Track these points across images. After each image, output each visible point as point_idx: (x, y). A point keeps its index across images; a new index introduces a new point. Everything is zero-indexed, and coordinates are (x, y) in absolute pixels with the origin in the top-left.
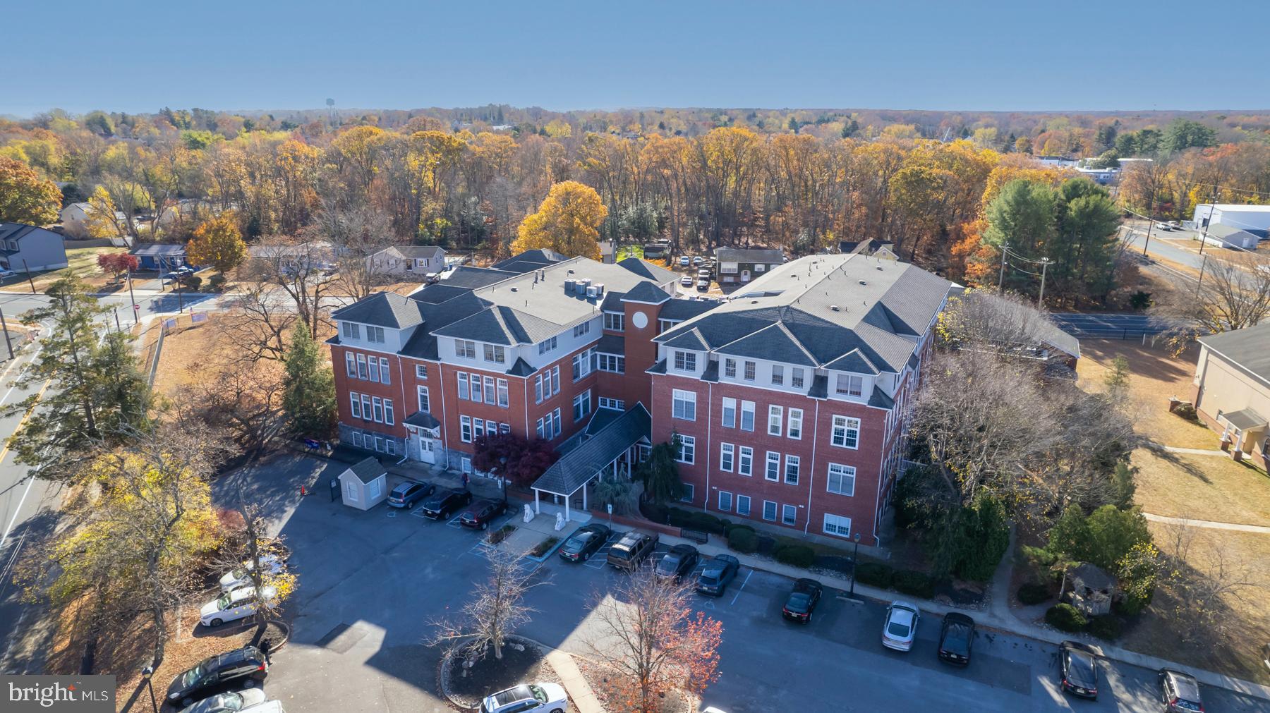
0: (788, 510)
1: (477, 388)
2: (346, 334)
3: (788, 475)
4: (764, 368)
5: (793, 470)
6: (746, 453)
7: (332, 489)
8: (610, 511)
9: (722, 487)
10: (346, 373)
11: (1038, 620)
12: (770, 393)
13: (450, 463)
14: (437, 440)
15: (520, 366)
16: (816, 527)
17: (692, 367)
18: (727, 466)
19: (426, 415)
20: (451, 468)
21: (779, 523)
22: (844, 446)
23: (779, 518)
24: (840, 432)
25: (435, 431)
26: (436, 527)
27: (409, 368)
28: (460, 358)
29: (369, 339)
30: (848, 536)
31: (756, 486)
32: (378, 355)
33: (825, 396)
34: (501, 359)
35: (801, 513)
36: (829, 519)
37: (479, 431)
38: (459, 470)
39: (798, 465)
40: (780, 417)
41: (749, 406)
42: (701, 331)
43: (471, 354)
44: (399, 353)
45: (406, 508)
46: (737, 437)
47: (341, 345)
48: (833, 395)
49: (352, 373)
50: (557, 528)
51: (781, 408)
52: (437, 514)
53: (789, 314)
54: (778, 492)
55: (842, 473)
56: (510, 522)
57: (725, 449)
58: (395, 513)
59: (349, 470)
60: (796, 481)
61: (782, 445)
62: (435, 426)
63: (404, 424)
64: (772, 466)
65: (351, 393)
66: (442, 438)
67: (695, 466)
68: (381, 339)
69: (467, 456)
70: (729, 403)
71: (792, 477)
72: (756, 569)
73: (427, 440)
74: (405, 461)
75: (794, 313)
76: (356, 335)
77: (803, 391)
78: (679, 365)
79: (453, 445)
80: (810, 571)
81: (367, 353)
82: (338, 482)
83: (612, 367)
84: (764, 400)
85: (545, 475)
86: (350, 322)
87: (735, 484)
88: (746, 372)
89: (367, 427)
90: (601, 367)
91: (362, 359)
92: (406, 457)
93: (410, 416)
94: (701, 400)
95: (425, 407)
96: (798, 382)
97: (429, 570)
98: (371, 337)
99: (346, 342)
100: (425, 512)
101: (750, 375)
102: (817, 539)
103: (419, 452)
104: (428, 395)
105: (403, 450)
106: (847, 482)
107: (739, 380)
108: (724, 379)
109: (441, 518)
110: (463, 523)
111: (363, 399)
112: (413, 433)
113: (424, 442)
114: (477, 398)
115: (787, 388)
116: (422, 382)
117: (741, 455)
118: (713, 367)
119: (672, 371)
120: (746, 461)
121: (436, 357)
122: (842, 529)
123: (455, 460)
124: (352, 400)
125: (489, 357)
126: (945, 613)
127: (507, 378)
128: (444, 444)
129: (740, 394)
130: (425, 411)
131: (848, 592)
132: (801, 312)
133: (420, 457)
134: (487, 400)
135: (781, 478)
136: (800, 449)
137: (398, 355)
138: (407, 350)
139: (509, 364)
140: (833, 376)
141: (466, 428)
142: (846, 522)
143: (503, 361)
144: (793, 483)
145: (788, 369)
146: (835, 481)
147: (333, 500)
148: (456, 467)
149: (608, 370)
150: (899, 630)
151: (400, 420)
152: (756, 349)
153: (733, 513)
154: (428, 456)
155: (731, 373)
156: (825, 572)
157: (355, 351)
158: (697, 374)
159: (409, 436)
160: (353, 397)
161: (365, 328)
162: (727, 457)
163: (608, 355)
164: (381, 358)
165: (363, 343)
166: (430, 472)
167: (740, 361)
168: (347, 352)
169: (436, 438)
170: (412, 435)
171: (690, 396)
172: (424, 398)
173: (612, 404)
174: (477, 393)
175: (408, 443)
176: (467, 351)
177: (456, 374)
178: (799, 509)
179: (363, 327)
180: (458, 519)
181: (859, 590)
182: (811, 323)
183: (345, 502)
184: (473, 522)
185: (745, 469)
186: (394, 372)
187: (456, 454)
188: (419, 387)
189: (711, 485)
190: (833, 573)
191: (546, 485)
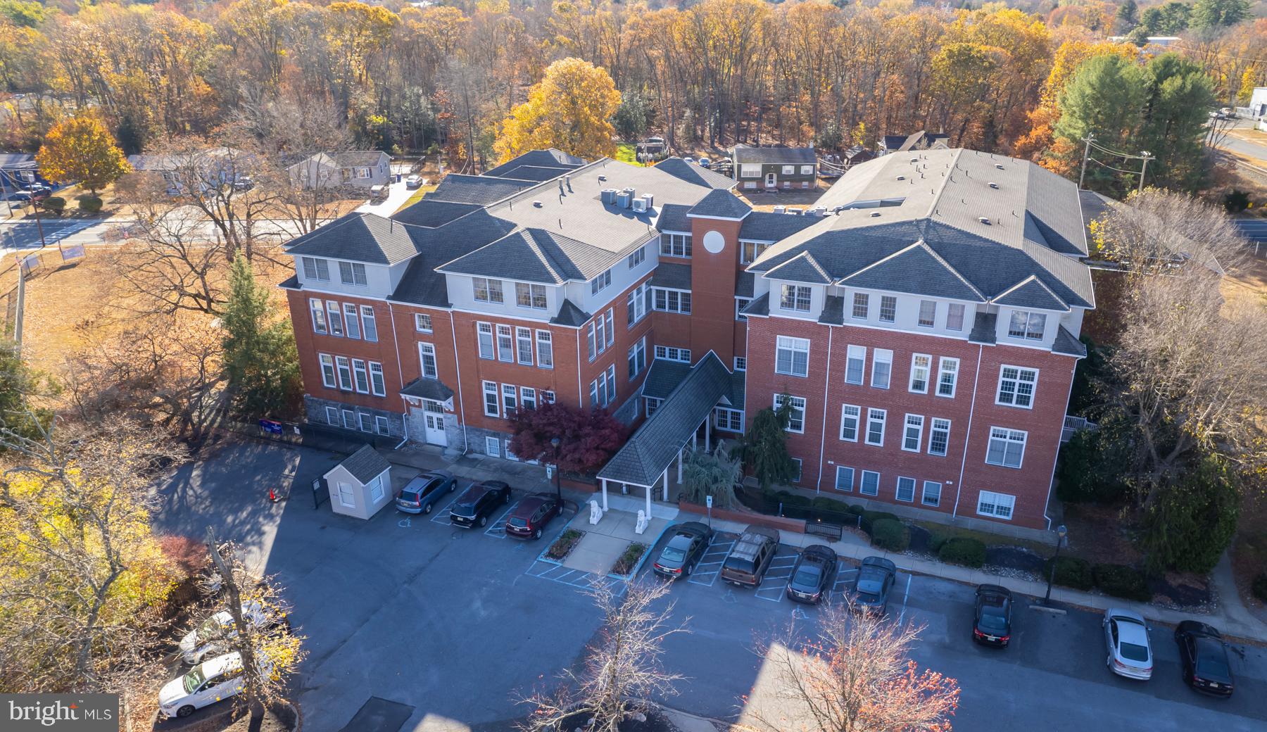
0: (932, 487)
1: (506, 344)
2: (309, 273)
3: (933, 444)
4: (909, 305)
5: (939, 437)
6: (878, 417)
7: (315, 492)
8: (709, 505)
9: (840, 460)
10: (312, 328)
12: (915, 337)
13: (469, 444)
14: (449, 415)
15: (569, 312)
16: (968, 508)
17: (805, 304)
18: (849, 434)
19: (432, 383)
20: (471, 451)
21: (917, 504)
22: (1014, 404)
23: (918, 497)
24: (1008, 386)
25: (447, 404)
26: (471, 538)
27: (406, 320)
28: (480, 303)
29: (343, 281)
30: (1009, 518)
31: (889, 459)
32: (358, 302)
33: (993, 341)
34: (541, 302)
35: (949, 492)
36: (985, 497)
37: (510, 401)
38: (482, 453)
39: (948, 431)
40: (927, 369)
41: (884, 356)
42: (814, 256)
43: (497, 296)
44: (389, 298)
45: (424, 513)
46: (864, 396)
47: (302, 289)
48: (1003, 338)
49: (320, 327)
50: (639, 530)
51: (930, 357)
52: (471, 521)
53: (931, 231)
54: (920, 466)
55: (1007, 440)
56: (575, 525)
57: (849, 413)
58: (408, 521)
59: (340, 466)
60: (943, 450)
61: (928, 406)
62: (447, 397)
63: (403, 396)
64: (913, 433)
65: (320, 355)
66: (457, 411)
67: (805, 435)
68: (362, 280)
69: (494, 435)
70: (856, 352)
71: (938, 446)
72: (914, 573)
73: (435, 415)
74: (405, 445)
75: (939, 229)
76: (324, 275)
77: (963, 335)
78: (788, 304)
79: (473, 420)
80: (984, 572)
81: (341, 300)
82: (324, 484)
83: (673, 306)
84: (905, 346)
85: (616, 459)
86: (314, 257)
87: (860, 456)
88: (882, 311)
89: (347, 399)
90: (658, 306)
91: (333, 307)
92: (406, 438)
93: (410, 384)
94: (817, 350)
95: (430, 371)
96: (955, 320)
97: (477, 604)
98: (346, 278)
99: (308, 285)
100: (454, 518)
101: (888, 312)
102: (970, 523)
103: (424, 431)
104: (434, 354)
105: (401, 428)
106: (1015, 451)
107: (873, 321)
108: (850, 321)
109: (476, 525)
110: (510, 531)
111: (339, 363)
112: (414, 406)
113: (430, 418)
114: (506, 356)
115: (939, 330)
116: (424, 337)
117: (870, 420)
118: (834, 305)
119: (776, 311)
120: (876, 427)
121: (445, 303)
122: (1002, 510)
123: (477, 440)
124: (322, 364)
125: (524, 300)
126: (1178, 621)
127: (551, 328)
128: (460, 420)
129: (871, 339)
130: (430, 377)
131: (1041, 599)
132: (948, 227)
133: (425, 437)
134: (521, 359)
135: (924, 448)
136: (955, 411)
137: (388, 302)
138: (401, 293)
139: (553, 309)
140: (1006, 314)
141: (491, 398)
142: (1008, 501)
143: (544, 306)
144: (940, 454)
145: (943, 305)
146: (997, 449)
147: (317, 507)
148: (478, 450)
149: (667, 310)
150: (1133, 652)
151: (394, 390)
152: (899, 278)
153: (856, 493)
154: (436, 437)
155: (861, 311)
156: (1003, 571)
157: (324, 297)
158: (813, 315)
159: (409, 411)
160: (324, 360)
161: (338, 266)
162: (850, 423)
163: (667, 289)
164: (361, 306)
165: (335, 286)
166: (442, 458)
167: (875, 297)
168: (311, 299)
169: (449, 412)
170: (413, 409)
171: (802, 345)
172: (428, 360)
173: (673, 354)
174: (505, 350)
175: (407, 419)
176: (491, 293)
177: (474, 325)
178: (946, 487)
179: (333, 264)
180: (498, 525)
181: (1058, 595)
182: (964, 241)
183: (336, 509)
184: (526, 531)
185: (875, 438)
186: (383, 324)
187: (478, 433)
188: (420, 344)
189: (825, 459)
190: (1014, 572)
191: (618, 473)
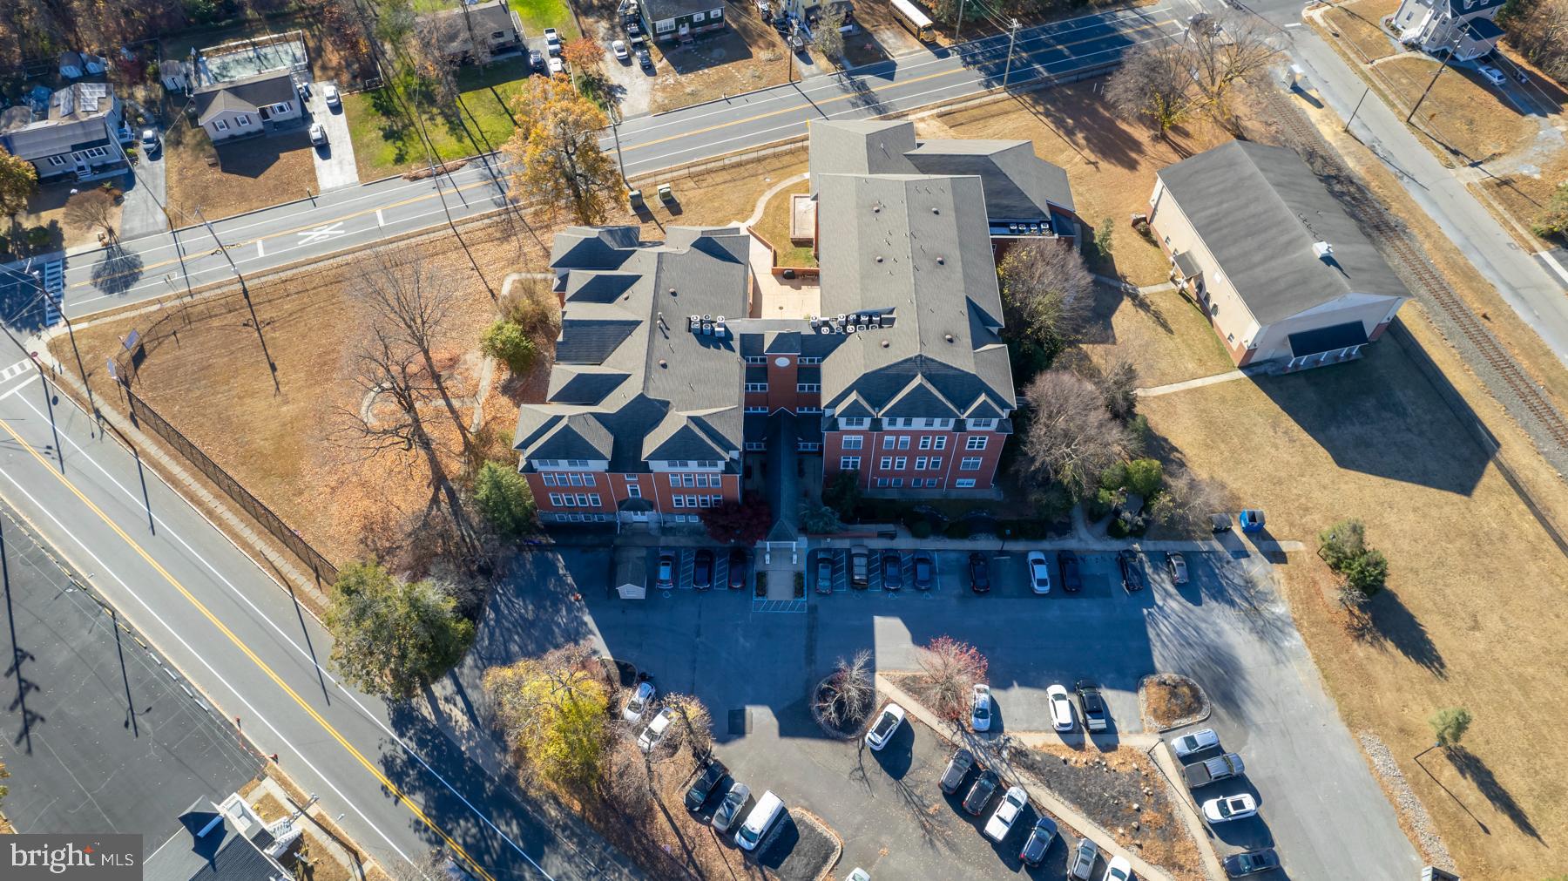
0: (931, 481)
1: (689, 480)
3: (932, 465)
4: (919, 421)
5: (936, 463)
6: (902, 459)
9: (880, 476)
10: (543, 484)
11: (1104, 535)
12: (923, 431)
13: (664, 520)
16: (952, 485)
17: (860, 424)
18: (885, 466)
20: (665, 522)
22: (975, 448)
23: (923, 487)
24: (972, 443)
26: (710, 595)
27: (618, 477)
28: (672, 468)
29: (571, 466)
30: (973, 487)
31: (907, 473)
32: (581, 473)
33: (965, 429)
34: (714, 464)
35: (940, 481)
36: (960, 480)
38: (674, 522)
39: (940, 461)
40: (929, 441)
41: (905, 438)
42: (865, 398)
43: (684, 465)
46: (894, 452)
47: (536, 471)
48: (970, 429)
49: (551, 484)
50: (795, 562)
51: (931, 437)
53: (925, 365)
54: (925, 474)
55: (972, 461)
56: (758, 567)
57: (885, 459)
60: (938, 467)
61: (930, 453)
64: (921, 463)
65: (550, 494)
66: (656, 509)
67: (860, 470)
68: (586, 465)
69: (682, 514)
70: (889, 438)
71: (935, 466)
72: (938, 551)
74: (621, 527)
75: (928, 362)
76: (556, 465)
77: (948, 428)
78: (850, 423)
79: (666, 510)
80: (971, 539)
81: (568, 472)
83: (755, 389)
84: (917, 434)
85: (774, 531)
87: (892, 473)
88: (905, 423)
89: (572, 509)
91: (561, 475)
92: (619, 522)
93: (622, 502)
94: (867, 439)
95: (636, 494)
96: (945, 423)
98: (572, 464)
99: (542, 469)
101: (908, 424)
102: (953, 495)
103: (631, 517)
104: (638, 488)
105: (615, 518)
106: (975, 464)
107: (899, 427)
108: (885, 428)
111: (564, 495)
114: (688, 485)
115: (936, 428)
116: (631, 482)
117: (897, 461)
118: (877, 422)
119: (843, 428)
120: (900, 463)
121: (648, 471)
122: (969, 484)
124: (551, 497)
125: (702, 464)
126: (1058, 550)
128: (657, 513)
129: (898, 433)
130: (635, 497)
131: (998, 551)
132: (932, 360)
134: (699, 485)
135: (928, 466)
136: (944, 453)
137: (605, 472)
138: (613, 469)
139: (722, 467)
141: (679, 501)
142: (972, 481)
143: (716, 466)
144: (936, 469)
145: (938, 420)
146: (966, 464)
148: (671, 521)
151: (609, 503)
153: (889, 486)
154: (641, 519)
155: (892, 425)
156: (978, 534)
157: (554, 472)
158: (864, 427)
160: (552, 495)
161: (566, 462)
162: (886, 463)
163: (752, 383)
164: (584, 474)
165: (565, 468)
168: (544, 474)
171: (858, 438)
172: (634, 490)
174: (688, 483)
175: (619, 515)
176: (680, 463)
177: (668, 476)
178: (939, 479)
179: (562, 459)
182: (944, 371)
183: (623, 597)
185: (900, 467)
186: (599, 480)
187: (670, 514)
188: (629, 485)
189: (873, 476)
190: (983, 536)
191: (777, 538)
